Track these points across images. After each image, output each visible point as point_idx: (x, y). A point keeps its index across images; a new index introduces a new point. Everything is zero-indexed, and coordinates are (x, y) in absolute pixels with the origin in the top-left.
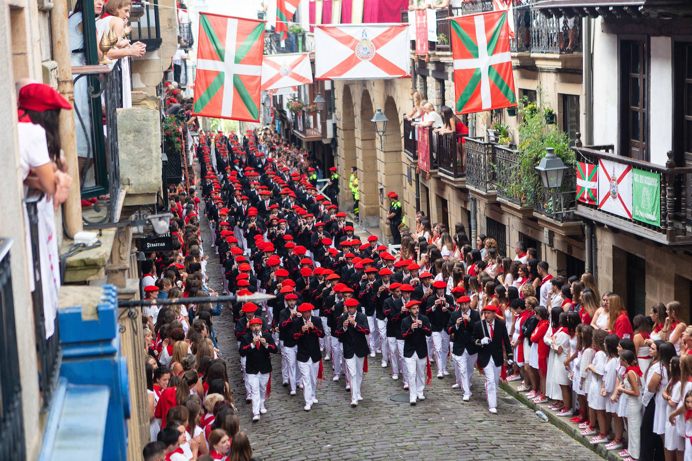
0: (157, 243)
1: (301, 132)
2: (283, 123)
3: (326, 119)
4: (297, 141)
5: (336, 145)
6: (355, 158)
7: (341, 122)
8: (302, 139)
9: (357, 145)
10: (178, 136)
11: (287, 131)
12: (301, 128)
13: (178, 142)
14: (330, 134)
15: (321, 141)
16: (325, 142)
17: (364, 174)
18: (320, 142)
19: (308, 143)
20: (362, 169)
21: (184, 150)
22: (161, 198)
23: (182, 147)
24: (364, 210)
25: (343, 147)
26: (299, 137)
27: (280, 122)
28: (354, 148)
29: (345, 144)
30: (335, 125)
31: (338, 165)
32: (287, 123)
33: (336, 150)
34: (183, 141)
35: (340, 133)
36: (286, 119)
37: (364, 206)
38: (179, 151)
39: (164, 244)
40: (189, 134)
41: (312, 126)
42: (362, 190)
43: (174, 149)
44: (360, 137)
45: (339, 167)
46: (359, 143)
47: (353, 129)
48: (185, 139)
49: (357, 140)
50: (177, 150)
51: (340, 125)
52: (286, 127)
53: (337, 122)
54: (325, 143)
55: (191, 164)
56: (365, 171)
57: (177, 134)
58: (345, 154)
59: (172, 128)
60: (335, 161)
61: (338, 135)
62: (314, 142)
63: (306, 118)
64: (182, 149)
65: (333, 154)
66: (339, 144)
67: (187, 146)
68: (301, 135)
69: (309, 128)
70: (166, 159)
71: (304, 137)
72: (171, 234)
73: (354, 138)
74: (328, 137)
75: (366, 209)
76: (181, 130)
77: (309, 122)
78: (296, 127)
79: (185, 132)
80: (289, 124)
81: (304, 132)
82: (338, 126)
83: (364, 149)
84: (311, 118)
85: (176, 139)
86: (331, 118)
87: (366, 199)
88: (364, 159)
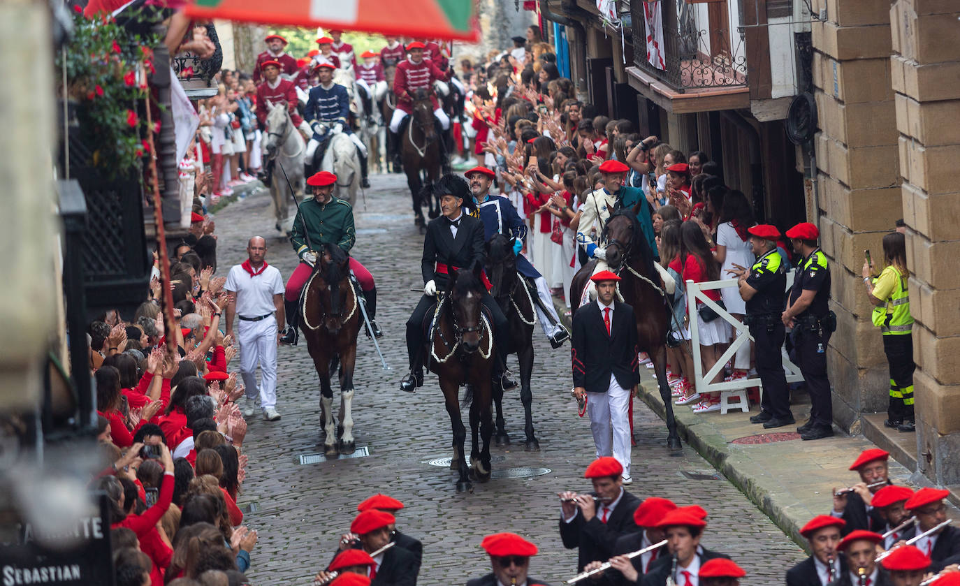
0: (47, 565)
1: (660, 75)
2: (582, 36)
3: (767, 14)
4: (643, 114)
5: (813, 128)
6: (895, 184)
7: (832, 29)
8: (666, 106)
9: (902, 126)
10: (129, 105)
11: (600, 68)
12: (655, 52)
13: (129, 131)
14: (784, 81)
15: (747, 112)
16: (763, 113)
17: (935, 252)
18: (742, 116)
19: (690, 121)
20: (925, 232)
21: (152, 166)
22: (60, 371)
23: (147, 150)
24: (937, 408)
25: (842, 137)
26: (648, 95)
27: (568, 33)
28: (890, 137)
29: (849, 120)
30: (803, 40)
31: (821, 212)
32: (600, 34)
33: (810, 151)
34: (152, 126)
35: (829, 77)
36: (593, 16)
37: (938, 391)
38: (133, 170)
39: (76, 572)
40: (180, 90)
41: (705, 46)
42: (928, 320)
43: (115, 159)
44: (914, 90)
45: (827, 221)
46: (908, 117)
47: (883, 57)
48: (158, 116)
49: (899, 100)
50: (125, 166)
51: (827, 39)
52: (593, 54)
53: (815, 28)
54: (762, 119)
55: (186, 221)
56: (937, 237)
57: (125, 97)
58: (851, 161)
59: (102, 70)
60: (810, 196)
61: (818, 83)
62: (715, 115)
63: (679, 14)
64: (146, 160)
65: (801, 168)
66: (822, 124)
67: (164, 146)
68: (657, 86)
69: (694, 55)
70: (78, 203)
71: (671, 94)
72: (104, 527)
73: (888, 97)
74: (775, 94)
75: (946, 401)
76: (141, 78)
77: (691, 29)
78: (636, 54)
79: (159, 88)
80: (606, 41)
81: (669, 74)
82: (816, 42)
83: (931, 145)
84: (702, 12)
85: (123, 118)
86: (789, 12)
87: (946, 356)
88: (935, 187)
